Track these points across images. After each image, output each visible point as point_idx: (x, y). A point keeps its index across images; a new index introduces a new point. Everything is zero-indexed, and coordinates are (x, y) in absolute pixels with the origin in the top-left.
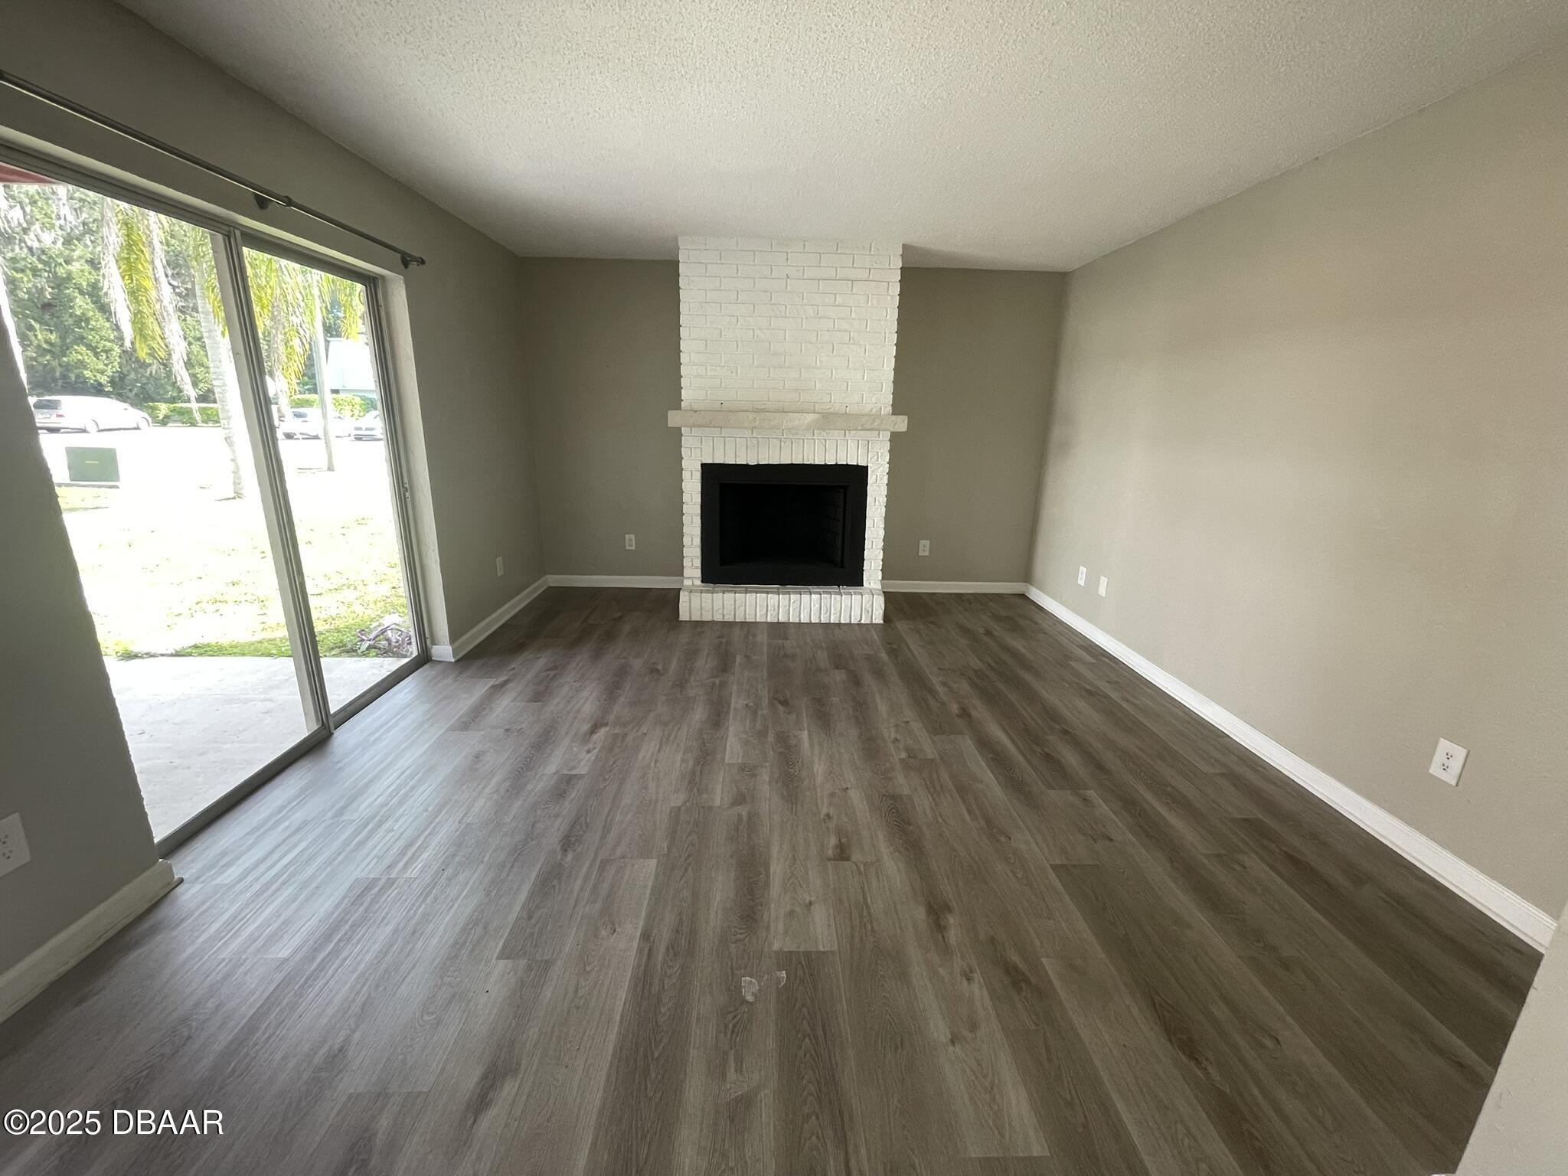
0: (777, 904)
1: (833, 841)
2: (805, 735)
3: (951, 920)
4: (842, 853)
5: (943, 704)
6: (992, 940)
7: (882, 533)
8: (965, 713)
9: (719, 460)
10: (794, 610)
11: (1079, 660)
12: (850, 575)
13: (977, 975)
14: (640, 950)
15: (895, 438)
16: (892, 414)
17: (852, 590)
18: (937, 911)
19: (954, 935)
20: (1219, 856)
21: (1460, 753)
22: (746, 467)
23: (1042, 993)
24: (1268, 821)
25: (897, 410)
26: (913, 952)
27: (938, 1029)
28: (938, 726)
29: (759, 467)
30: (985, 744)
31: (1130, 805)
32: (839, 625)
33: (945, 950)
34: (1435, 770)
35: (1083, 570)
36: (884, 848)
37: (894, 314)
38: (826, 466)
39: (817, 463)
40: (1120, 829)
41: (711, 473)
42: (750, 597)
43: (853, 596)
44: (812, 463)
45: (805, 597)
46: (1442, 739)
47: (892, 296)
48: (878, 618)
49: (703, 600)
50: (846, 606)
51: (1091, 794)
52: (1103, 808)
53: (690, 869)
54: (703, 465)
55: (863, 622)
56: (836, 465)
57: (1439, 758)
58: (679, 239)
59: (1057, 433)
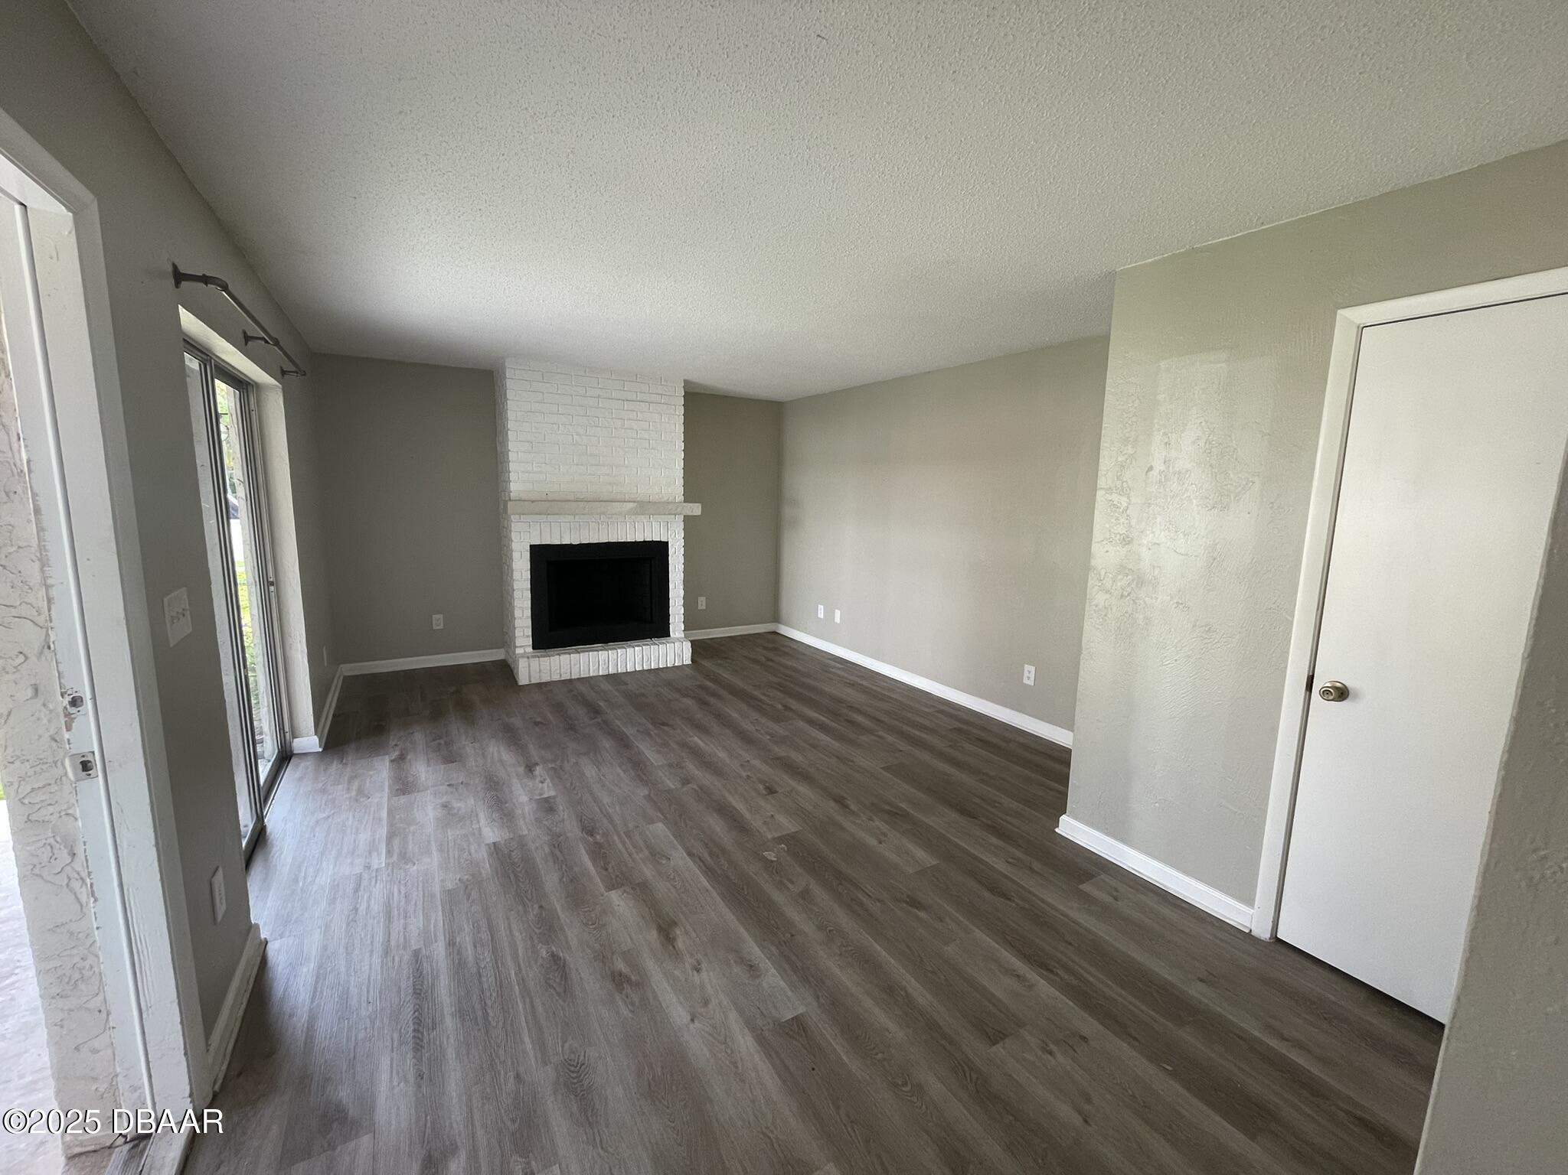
0: (755, 822)
1: (761, 787)
2: (696, 738)
3: (849, 802)
4: (771, 791)
5: (772, 705)
6: (873, 804)
7: (682, 593)
8: (787, 708)
9: (547, 540)
10: (621, 662)
11: (834, 667)
12: (661, 630)
13: (874, 817)
14: (694, 862)
15: (688, 521)
16: (685, 502)
17: (663, 640)
18: (840, 801)
19: (853, 807)
20: (950, 746)
21: (1033, 669)
22: (571, 546)
23: (904, 816)
24: (965, 727)
25: (688, 497)
26: (840, 819)
27: (872, 841)
28: (778, 719)
29: (581, 546)
30: (811, 722)
31: (902, 735)
32: (659, 669)
33: (853, 813)
34: (1026, 681)
35: (821, 608)
36: (793, 783)
37: (680, 429)
38: (636, 543)
39: (629, 540)
40: (902, 745)
41: (540, 554)
42: (584, 657)
43: (668, 645)
44: (625, 540)
45: (630, 651)
46: (1026, 666)
47: (679, 416)
48: (688, 661)
49: (541, 663)
50: (663, 653)
51: (881, 733)
52: (891, 739)
53: (687, 821)
54: (531, 546)
55: (676, 665)
56: (644, 542)
57: (1026, 674)
58: (507, 360)
59: (788, 512)
